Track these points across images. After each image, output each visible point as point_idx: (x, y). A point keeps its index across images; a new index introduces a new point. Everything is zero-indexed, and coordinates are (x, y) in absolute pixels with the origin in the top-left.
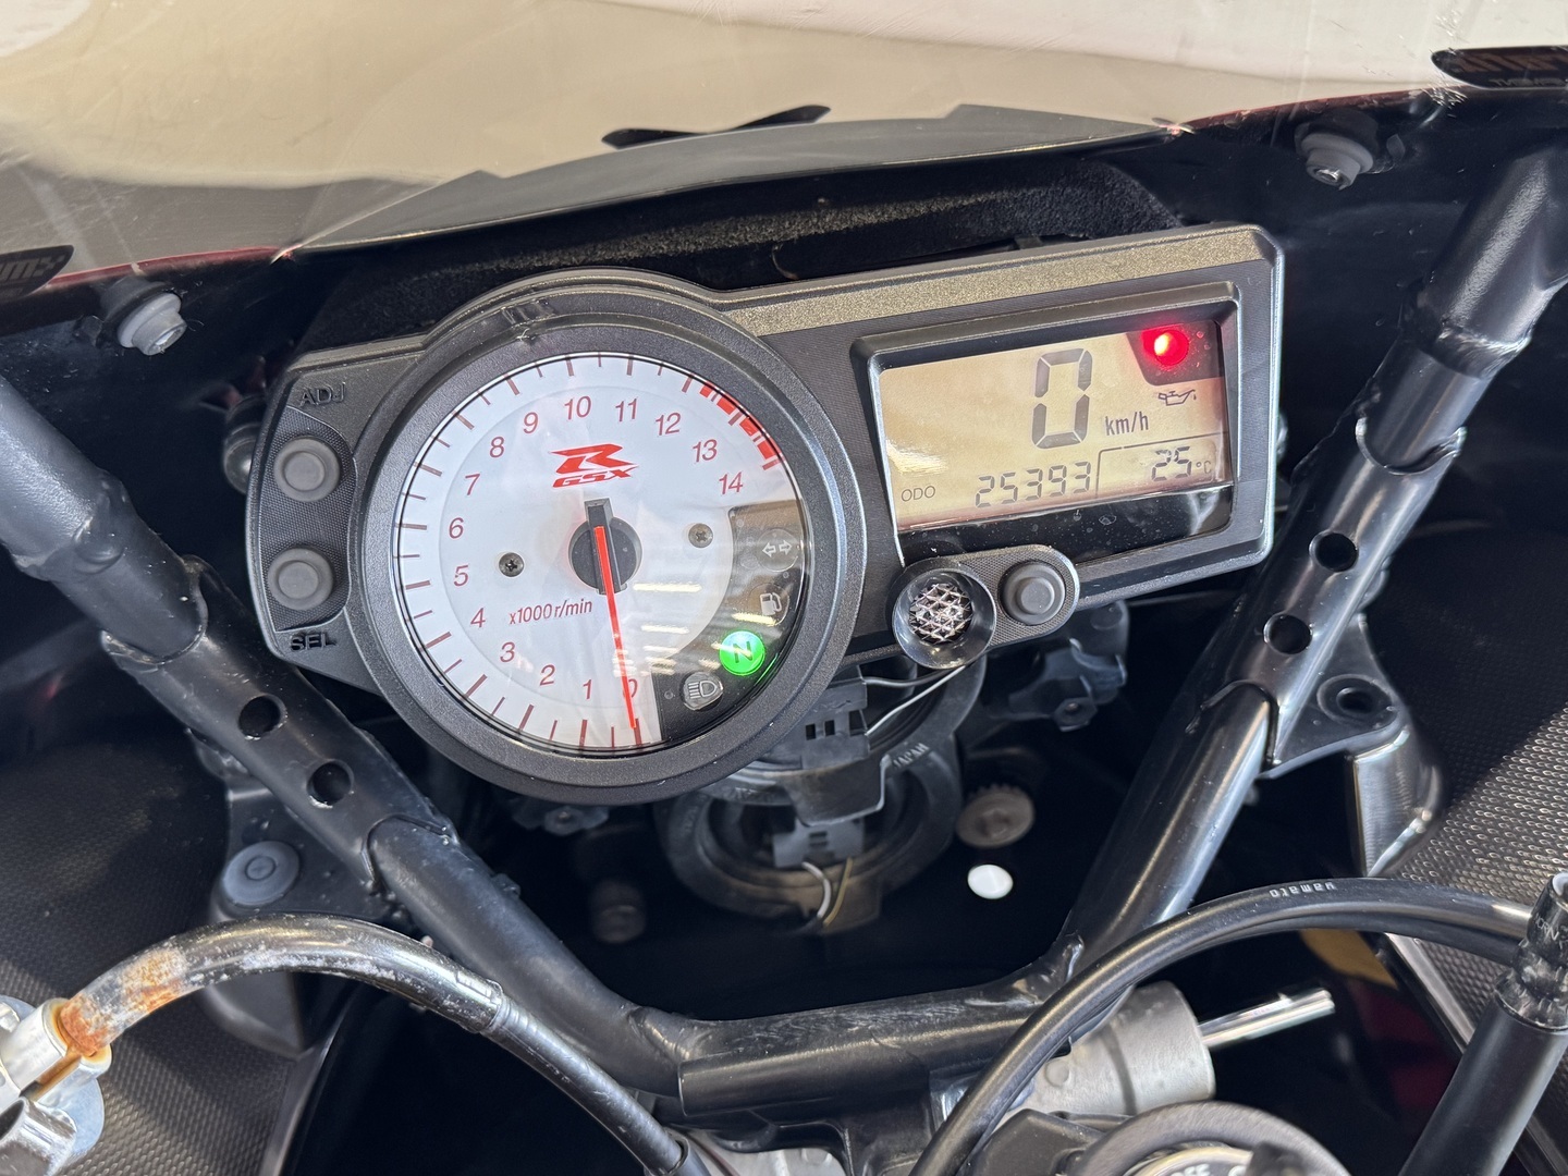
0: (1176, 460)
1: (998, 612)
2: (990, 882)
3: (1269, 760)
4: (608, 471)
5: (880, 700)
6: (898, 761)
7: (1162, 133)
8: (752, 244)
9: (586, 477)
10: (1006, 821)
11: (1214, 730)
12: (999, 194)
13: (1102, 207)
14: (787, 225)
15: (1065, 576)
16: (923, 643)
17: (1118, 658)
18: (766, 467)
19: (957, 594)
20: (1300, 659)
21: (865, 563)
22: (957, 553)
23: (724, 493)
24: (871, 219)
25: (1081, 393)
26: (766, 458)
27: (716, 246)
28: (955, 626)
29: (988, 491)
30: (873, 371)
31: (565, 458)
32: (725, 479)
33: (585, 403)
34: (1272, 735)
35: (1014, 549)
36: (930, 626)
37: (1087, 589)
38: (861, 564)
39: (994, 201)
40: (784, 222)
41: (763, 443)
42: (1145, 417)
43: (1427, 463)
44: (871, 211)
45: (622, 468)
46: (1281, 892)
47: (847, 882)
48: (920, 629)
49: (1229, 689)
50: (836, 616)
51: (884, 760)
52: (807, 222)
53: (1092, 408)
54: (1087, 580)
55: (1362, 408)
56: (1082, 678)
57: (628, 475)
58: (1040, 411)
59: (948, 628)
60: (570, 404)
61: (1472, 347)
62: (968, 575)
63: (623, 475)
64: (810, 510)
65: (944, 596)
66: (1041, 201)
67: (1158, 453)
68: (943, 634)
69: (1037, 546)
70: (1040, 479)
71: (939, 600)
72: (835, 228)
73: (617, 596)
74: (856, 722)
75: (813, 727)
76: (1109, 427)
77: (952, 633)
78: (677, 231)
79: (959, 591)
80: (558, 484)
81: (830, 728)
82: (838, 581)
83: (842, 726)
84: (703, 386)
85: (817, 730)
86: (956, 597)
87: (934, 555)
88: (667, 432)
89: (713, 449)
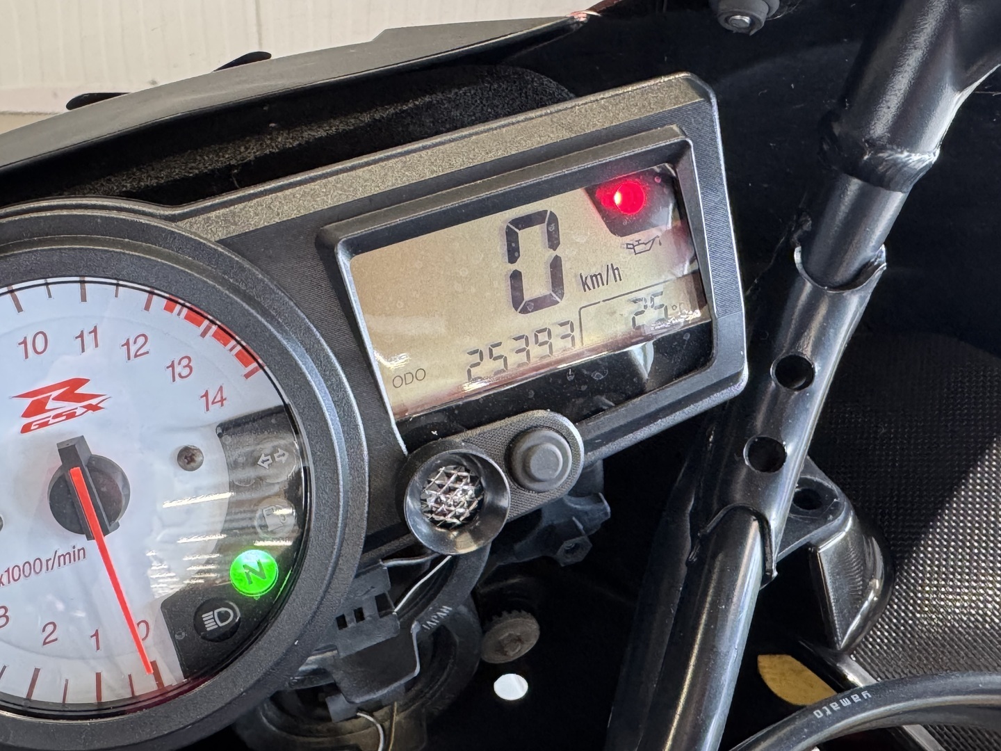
0: (652, 307)
1: (510, 485)
2: (511, 687)
3: (768, 574)
4: (78, 407)
5: (402, 578)
6: (427, 625)
7: (570, 22)
8: (212, 171)
9: (56, 416)
10: (519, 640)
11: (714, 557)
12: (434, 96)
13: (527, 98)
14: (242, 149)
15: (568, 437)
16: (440, 530)
17: (601, 495)
18: (247, 376)
19: (465, 474)
20: (777, 475)
21: (366, 458)
22: (456, 432)
23: (208, 409)
24: (321, 133)
25: (552, 253)
26: (246, 366)
27: (177, 177)
28: (469, 507)
29: (478, 364)
30: (343, 259)
31: (28, 401)
32: (206, 395)
33: (40, 339)
34: (768, 549)
35: (515, 419)
36: (442, 511)
37: (590, 445)
38: (363, 460)
39: (431, 102)
40: (239, 147)
41: (240, 351)
42: (617, 269)
43: (861, 279)
44: (319, 127)
45: (94, 402)
46: (824, 712)
47: (396, 718)
48: (434, 516)
49: (721, 514)
50: (345, 518)
51: (413, 626)
52: (261, 144)
53: (566, 267)
54: (589, 437)
55: (795, 237)
56: (574, 519)
57: (100, 408)
58: (516, 277)
59: (461, 510)
60: (25, 342)
61: (895, 163)
62: (474, 453)
63: (95, 408)
64: (299, 413)
65: (453, 478)
66: (472, 98)
67: (635, 302)
68: (458, 517)
69: (535, 412)
70: (527, 344)
71: (449, 483)
72: (288, 146)
73: (106, 539)
74: (383, 604)
75: (343, 617)
76: (584, 284)
77: (467, 514)
78: (140, 170)
79: (467, 470)
80: (26, 429)
81: (359, 615)
82: (341, 483)
83: (370, 611)
84: (165, 301)
85: (347, 619)
86: (465, 477)
87: (435, 438)
88: (136, 356)
89: (188, 366)
